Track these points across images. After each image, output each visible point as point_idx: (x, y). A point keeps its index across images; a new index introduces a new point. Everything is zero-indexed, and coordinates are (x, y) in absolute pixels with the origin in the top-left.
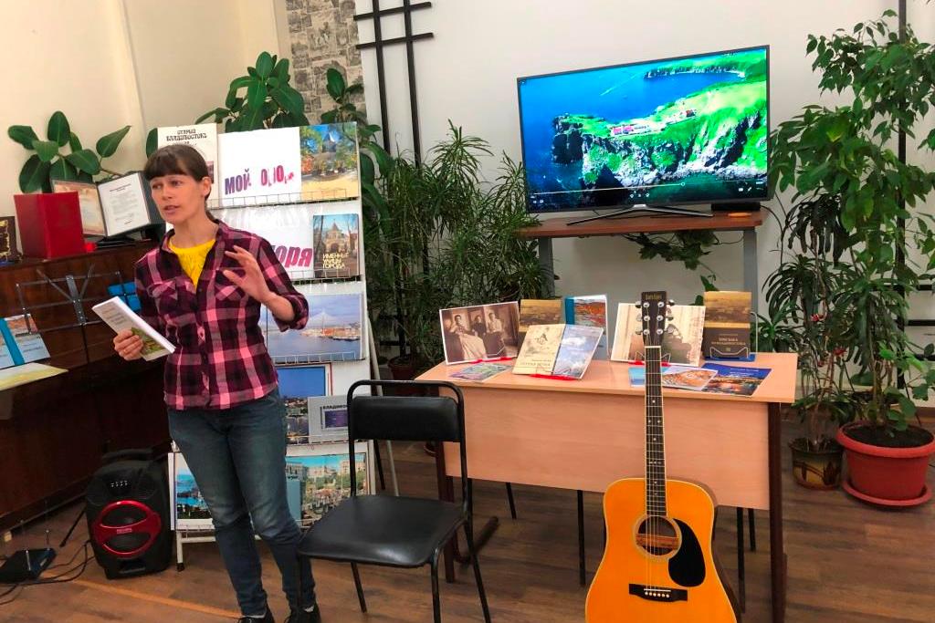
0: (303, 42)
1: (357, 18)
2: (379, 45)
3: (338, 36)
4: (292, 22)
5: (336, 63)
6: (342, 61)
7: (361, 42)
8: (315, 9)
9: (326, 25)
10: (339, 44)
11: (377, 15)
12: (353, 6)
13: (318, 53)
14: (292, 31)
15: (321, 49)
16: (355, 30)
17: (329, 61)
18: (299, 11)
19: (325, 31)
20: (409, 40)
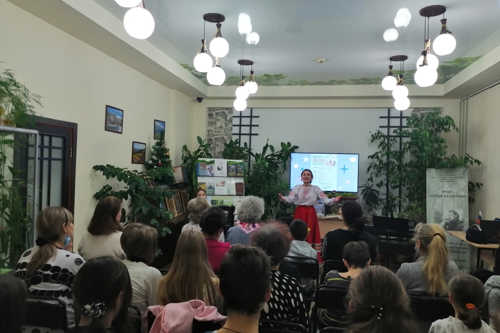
0: (212, 129)
1: (234, 125)
2: (240, 134)
3: (225, 130)
4: (209, 123)
5: (223, 138)
6: (226, 137)
7: (233, 132)
8: (218, 120)
9: (222, 126)
10: (225, 131)
11: (240, 126)
12: (232, 121)
13: (217, 133)
14: (208, 125)
15: (218, 132)
16: (232, 129)
17: (221, 136)
18: (212, 120)
19: (221, 127)
20: (250, 134)
